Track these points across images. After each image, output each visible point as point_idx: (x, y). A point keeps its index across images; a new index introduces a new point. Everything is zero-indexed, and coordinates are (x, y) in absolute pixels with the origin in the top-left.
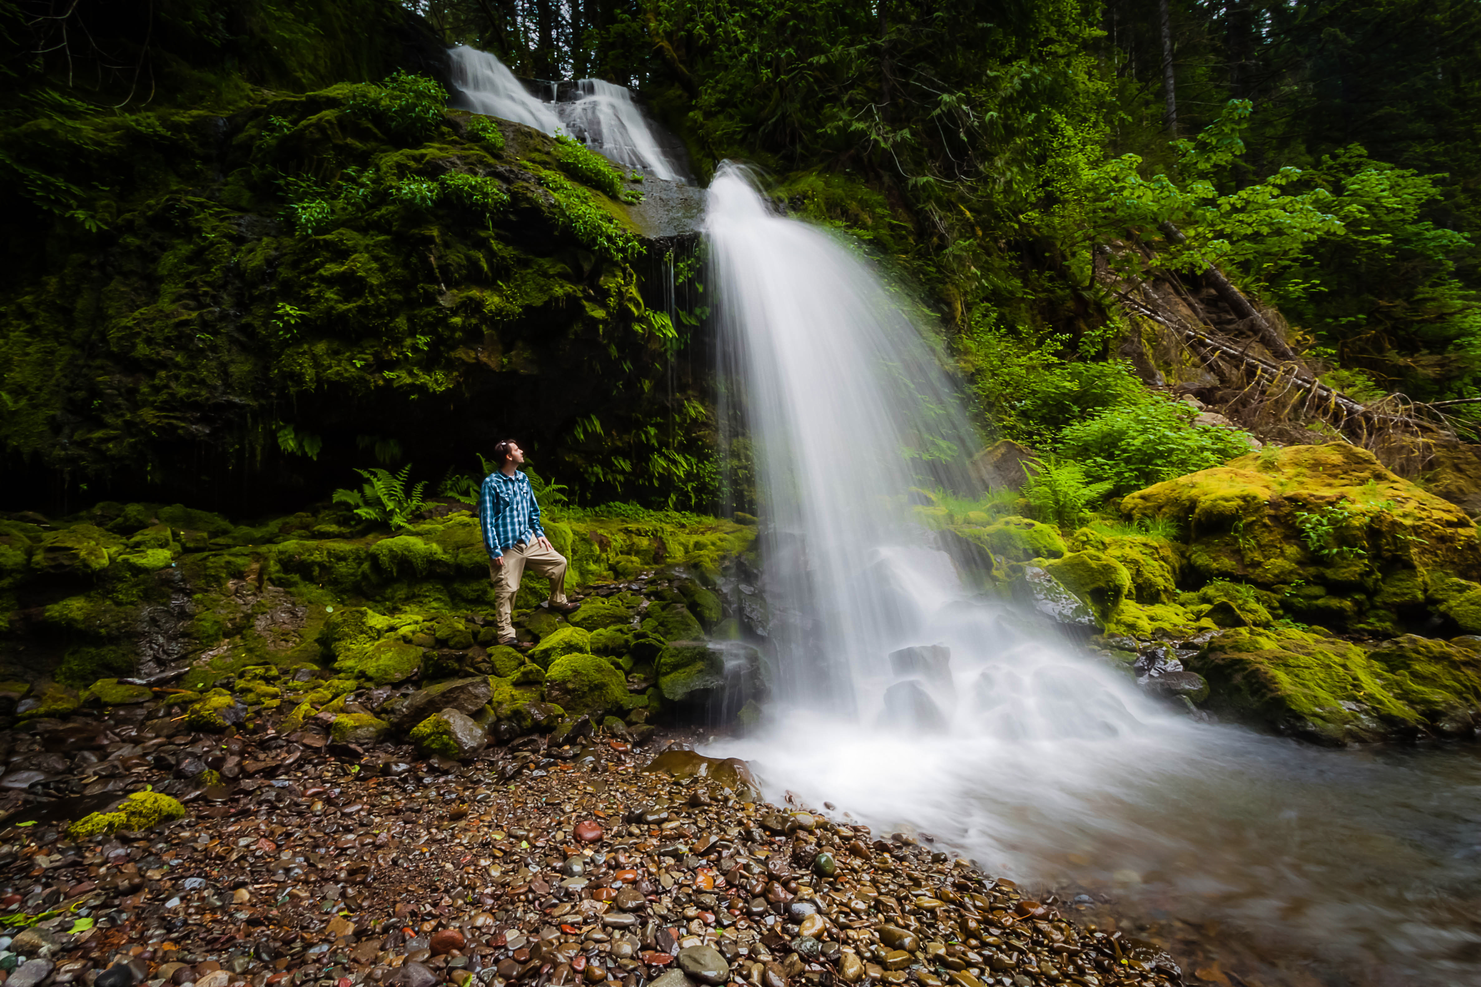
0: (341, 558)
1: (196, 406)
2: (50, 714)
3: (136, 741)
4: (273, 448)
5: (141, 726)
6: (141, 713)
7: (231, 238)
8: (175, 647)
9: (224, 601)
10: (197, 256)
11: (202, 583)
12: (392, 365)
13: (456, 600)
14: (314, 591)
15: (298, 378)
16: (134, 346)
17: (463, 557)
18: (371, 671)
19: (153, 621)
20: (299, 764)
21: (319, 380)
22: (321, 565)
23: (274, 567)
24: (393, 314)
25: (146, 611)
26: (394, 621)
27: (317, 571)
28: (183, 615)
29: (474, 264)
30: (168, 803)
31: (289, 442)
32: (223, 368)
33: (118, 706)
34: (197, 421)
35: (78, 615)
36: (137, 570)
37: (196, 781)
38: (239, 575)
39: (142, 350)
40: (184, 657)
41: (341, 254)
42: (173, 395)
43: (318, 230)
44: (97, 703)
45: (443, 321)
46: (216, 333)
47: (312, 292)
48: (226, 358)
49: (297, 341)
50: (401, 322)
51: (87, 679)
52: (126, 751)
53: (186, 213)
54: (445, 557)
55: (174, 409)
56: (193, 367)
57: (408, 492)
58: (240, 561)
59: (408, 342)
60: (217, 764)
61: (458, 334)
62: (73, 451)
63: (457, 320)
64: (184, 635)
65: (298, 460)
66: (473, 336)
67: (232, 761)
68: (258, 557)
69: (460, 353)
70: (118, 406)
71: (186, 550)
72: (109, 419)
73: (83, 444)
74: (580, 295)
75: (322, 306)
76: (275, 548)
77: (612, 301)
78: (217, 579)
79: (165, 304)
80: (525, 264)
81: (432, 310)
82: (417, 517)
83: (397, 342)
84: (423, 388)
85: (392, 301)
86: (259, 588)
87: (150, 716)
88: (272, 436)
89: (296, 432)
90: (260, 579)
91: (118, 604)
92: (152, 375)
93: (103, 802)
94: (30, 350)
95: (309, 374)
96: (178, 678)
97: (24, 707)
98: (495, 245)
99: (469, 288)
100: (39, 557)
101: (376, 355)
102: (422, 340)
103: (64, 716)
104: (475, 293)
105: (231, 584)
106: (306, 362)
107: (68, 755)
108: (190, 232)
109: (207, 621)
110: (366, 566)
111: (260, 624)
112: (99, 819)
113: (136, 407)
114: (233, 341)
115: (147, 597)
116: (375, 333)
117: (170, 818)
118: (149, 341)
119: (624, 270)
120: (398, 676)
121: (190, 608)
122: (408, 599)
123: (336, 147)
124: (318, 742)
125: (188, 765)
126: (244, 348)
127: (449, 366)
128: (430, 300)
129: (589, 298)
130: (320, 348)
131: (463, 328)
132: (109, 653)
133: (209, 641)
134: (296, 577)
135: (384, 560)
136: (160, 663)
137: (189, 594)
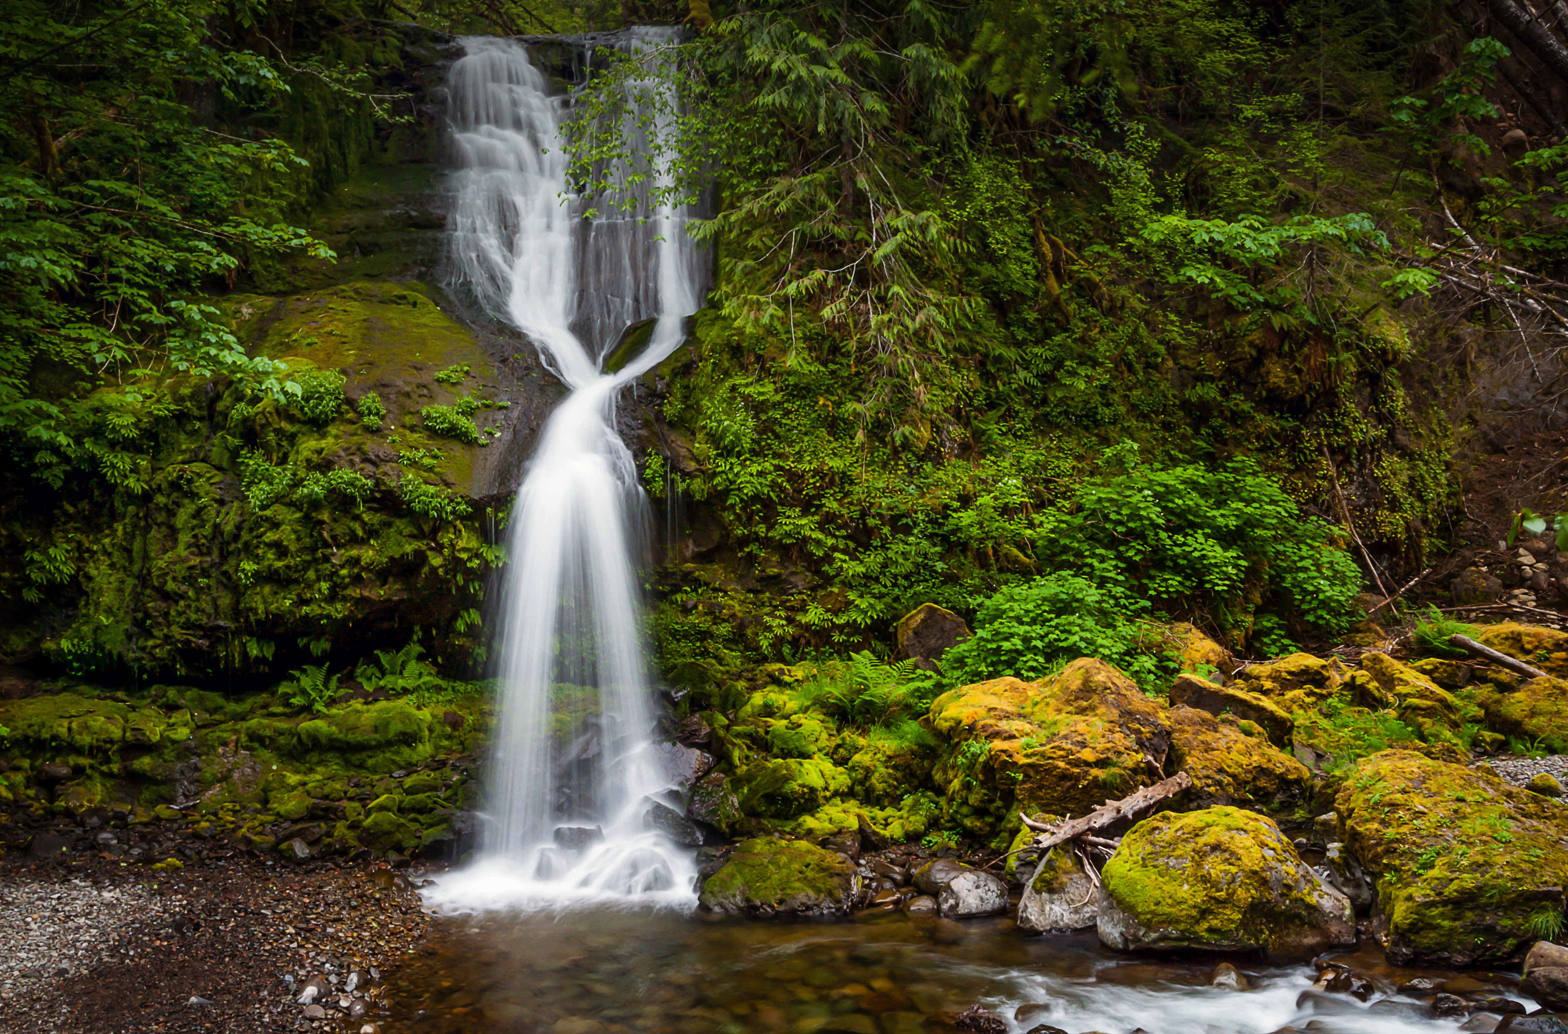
0: (281, 733)
1: (200, 627)
2: (140, 823)
3: (172, 840)
4: (245, 655)
5: (175, 833)
6: (175, 826)
7: (216, 501)
8: (192, 788)
9: (217, 760)
10: (198, 513)
11: (205, 749)
12: (307, 602)
13: (348, 764)
14: (266, 754)
15: (255, 611)
16: (166, 582)
17: (350, 737)
18: (282, 812)
19: (182, 773)
20: (232, 857)
21: (267, 613)
22: (270, 738)
23: (244, 738)
24: (305, 569)
25: (179, 766)
26: (306, 779)
27: (267, 741)
28: (197, 769)
29: (353, 532)
30: (178, 863)
31: (254, 651)
32: (214, 601)
33: (167, 820)
34: (201, 638)
35: (147, 768)
36: (174, 742)
37: (189, 858)
38: (225, 744)
39: (171, 586)
40: (197, 794)
41: (275, 525)
42: (188, 619)
43: (263, 508)
44: (158, 818)
45: (335, 573)
46: (208, 577)
47: (260, 551)
48: (215, 594)
49: (254, 585)
50: (311, 574)
51: (154, 803)
52: (169, 844)
53: (190, 481)
54: (341, 736)
55: (188, 629)
56: (198, 600)
57: (326, 684)
58: (225, 735)
59: (317, 586)
60: (199, 853)
61: (347, 580)
62: (139, 654)
63: (344, 572)
64: (197, 781)
65: (261, 660)
66: (357, 580)
67: (205, 852)
68: (236, 732)
69: (349, 592)
70: (159, 624)
71: (199, 727)
72: (156, 633)
73: (143, 649)
74: (424, 548)
75: (266, 563)
76: (245, 725)
77: (446, 552)
78: (213, 747)
79: (182, 551)
80: (389, 525)
81: (328, 566)
82: (332, 702)
83: (309, 586)
84: (328, 617)
85: (305, 561)
86: (236, 752)
87: (180, 828)
88: (244, 645)
89: (258, 642)
90: (236, 746)
91: (165, 761)
92: (177, 602)
93: (160, 861)
94: (112, 579)
95: (261, 608)
96: (194, 806)
97: (130, 819)
98: (366, 517)
99: (352, 548)
100: (128, 734)
101: (299, 595)
102: (324, 586)
103: (145, 825)
104: (354, 552)
105: (220, 750)
106: (258, 598)
107: (148, 843)
108: (193, 496)
109: (208, 773)
110: (295, 740)
111: (236, 775)
112: (159, 865)
113: (169, 625)
114: (219, 582)
115: (179, 757)
116: (296, 581)
117: (178, 868)
118: (174, 579)
119: (455, 527)
120: (296, 817)
121: (200, 765)
122: (320, 763)
123: (275, 430)
124: (243, 848)
125: (187, 852)
126: (225, 586)
127: (344, 599)
128: (326, 559)
129: (432, 549)
130: (267, 589)
131: (349, 576)
132: (163, 790)
133: (210, 785)
134: (256, 745)
135: (304, 737)
136: (186, 797)
137: (199, 756)
